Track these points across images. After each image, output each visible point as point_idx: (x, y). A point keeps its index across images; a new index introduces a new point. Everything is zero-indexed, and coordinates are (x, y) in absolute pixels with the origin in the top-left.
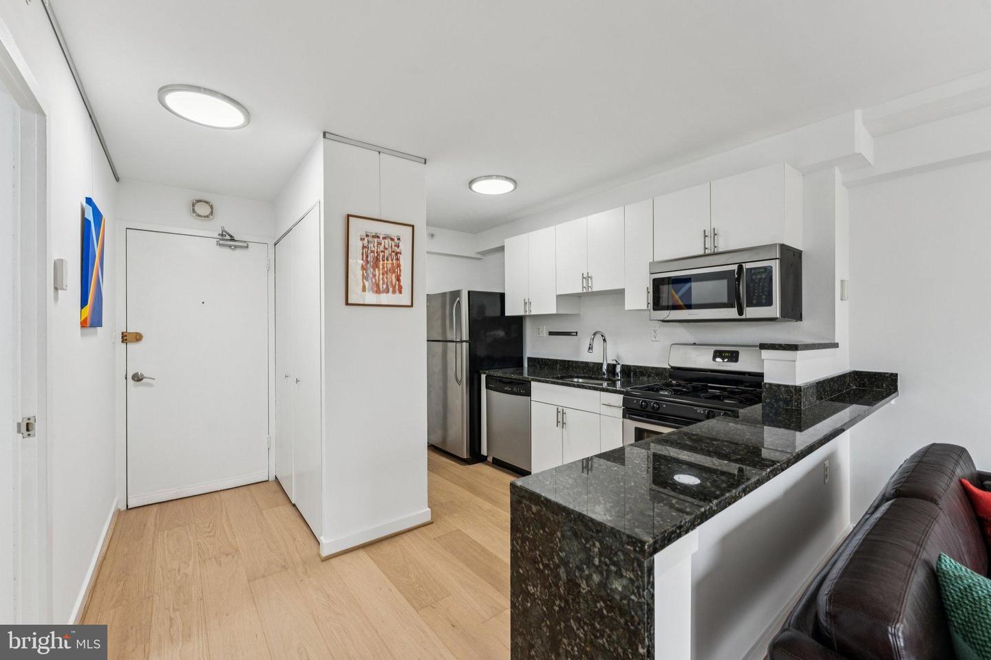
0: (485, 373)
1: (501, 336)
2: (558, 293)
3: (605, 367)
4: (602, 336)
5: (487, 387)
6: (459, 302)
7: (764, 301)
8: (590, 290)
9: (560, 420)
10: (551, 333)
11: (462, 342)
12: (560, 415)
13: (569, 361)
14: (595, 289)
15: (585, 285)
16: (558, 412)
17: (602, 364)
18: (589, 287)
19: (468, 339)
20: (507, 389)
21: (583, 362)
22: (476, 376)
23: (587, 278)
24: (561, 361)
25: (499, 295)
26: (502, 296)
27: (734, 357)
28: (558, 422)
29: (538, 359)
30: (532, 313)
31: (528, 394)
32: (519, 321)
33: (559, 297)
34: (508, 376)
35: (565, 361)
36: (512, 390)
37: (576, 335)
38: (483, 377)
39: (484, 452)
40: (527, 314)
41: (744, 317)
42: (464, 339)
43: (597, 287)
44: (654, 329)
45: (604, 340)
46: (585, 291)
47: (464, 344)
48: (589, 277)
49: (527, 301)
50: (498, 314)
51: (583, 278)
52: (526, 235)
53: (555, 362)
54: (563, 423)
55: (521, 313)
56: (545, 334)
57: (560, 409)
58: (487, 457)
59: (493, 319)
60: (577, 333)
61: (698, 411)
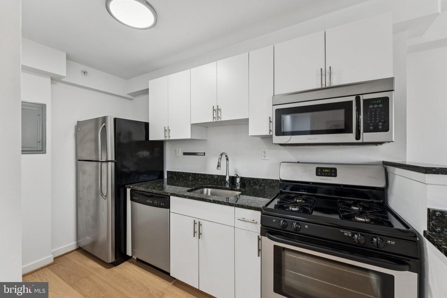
0: (129, 187)
1: (145, 155)
2: (192, 123)
3: (227, 179)
4: (226, 156)
5: (132, 199)
6: (105, 126)
7: (380, 127)
8: (219, 120)
9: (197, 230)
10: (185, 154)
11: (107, 161)
12: (197, 226)
13: (198, 174)
14: (223, 119)
15: (215, 116)
16: (195, 223)
17: (225, 177)
18: (218, 117)
19: (114, 159)
20: (149, 201)
21: (209, 175)
22: (122, 190)
23: (217, 110)
24: (193, 174)
25: (144, 124)
26: (147, 125)
27: (333, 173)
28: (195, 232)
29: (175, 172)
30: (171, 138)
31: (168, 206)
32: (160, 144)
33: (193, 125)
34: (149, 190)
35: (195, 174)
36: (153, 202)
37: (204, 155)
38: (128, 190)
39: (129, 253)
40: (167, 139)
41: (360, 141)
42: (110, 159)
43: (224, 118)
44: (263, 150)
45: (227, 159)
46: (215, 121)
47: (110, 163)
48: (218, 109)
49: (167, 129)
50: (143, 139)
51: (214, 110)
52: (166, 77)
53: (189, 174)
54: (200, 234)
55: (162, 138)
56: (181, 154)
57: (197, 221)
58: (132, 257)
59: (139, 143)
60: (204, 153)
61: (346, 234)
